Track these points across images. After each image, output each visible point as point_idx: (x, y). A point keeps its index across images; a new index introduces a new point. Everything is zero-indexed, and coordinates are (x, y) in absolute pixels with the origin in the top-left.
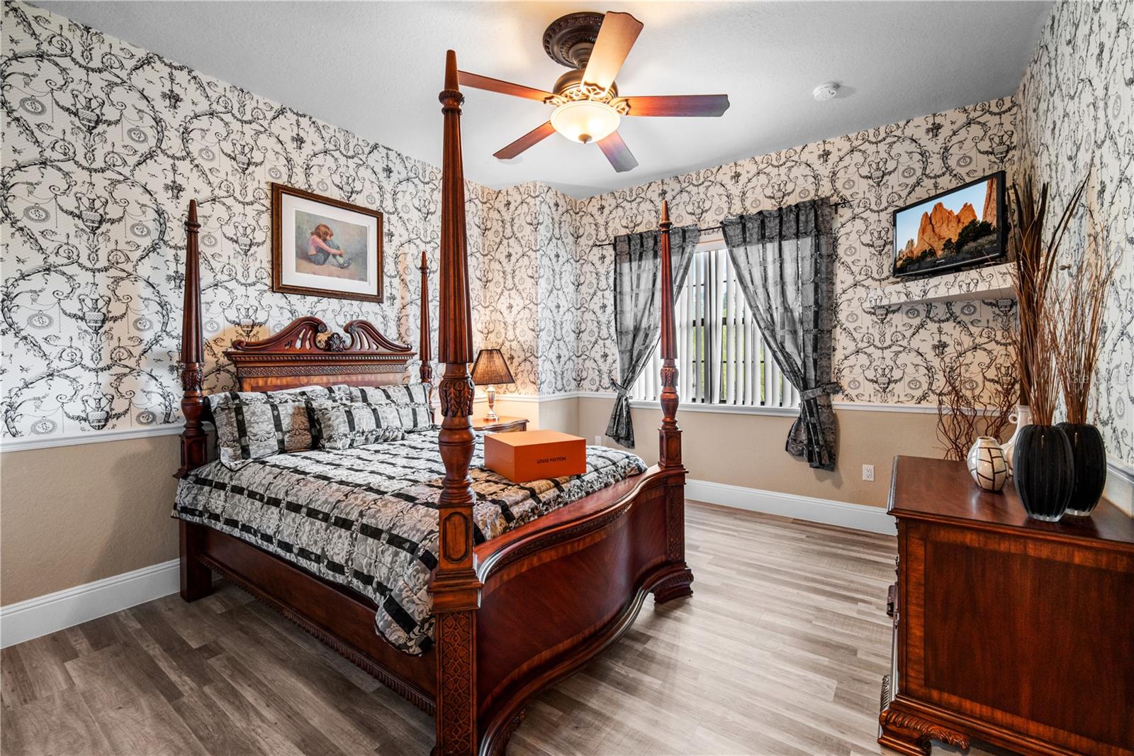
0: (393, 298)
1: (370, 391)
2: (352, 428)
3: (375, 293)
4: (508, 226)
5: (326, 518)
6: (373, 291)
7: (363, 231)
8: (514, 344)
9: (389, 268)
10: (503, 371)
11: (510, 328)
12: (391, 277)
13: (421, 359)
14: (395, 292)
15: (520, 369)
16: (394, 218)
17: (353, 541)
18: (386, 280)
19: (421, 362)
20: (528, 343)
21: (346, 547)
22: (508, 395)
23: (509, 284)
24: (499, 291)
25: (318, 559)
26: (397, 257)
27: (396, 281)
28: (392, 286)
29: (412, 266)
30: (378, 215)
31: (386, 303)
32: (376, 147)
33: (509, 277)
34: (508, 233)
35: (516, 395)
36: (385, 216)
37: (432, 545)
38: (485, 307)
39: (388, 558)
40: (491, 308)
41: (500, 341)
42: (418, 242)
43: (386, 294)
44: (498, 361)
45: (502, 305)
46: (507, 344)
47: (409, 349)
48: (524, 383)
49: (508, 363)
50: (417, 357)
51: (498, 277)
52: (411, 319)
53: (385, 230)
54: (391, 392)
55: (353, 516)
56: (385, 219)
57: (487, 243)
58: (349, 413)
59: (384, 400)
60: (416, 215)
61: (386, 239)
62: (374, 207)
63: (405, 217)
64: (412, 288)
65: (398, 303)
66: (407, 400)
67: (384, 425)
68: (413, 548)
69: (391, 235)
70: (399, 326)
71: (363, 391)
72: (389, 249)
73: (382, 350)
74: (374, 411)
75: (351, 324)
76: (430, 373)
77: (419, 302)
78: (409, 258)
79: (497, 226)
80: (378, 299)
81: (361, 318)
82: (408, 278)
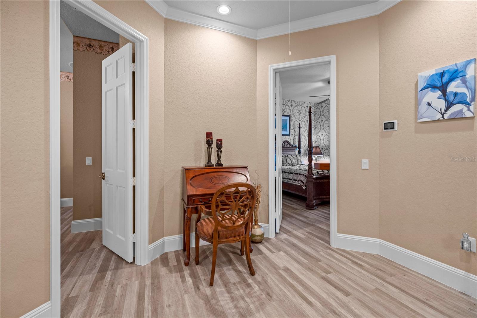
0: (292, 135)
1: (289, 155)
2: (287, 162)
3: (289, 134)
4: (322, 112)
5: (288, 173)
6: (288, 133)
7: (286, 120)
8: (323, 145)
9: (292, 128)
10: (319, 151)
11: (322, 141)
12: (292, 130)
13: (298, 149)
14: (293, 133)
15: (325, 152)
16: (293, 116)
17: (293, 175)
18: (291, 131)
19: (298, 150)
20: (327, 145)
21: (292, 176)
22: (321, 159)
23: (322, 128)
24: (319, 130)
25: (287, 179)
26: (293, 125)
27: (293, 131)
28: (292, 132)
29: (296, 127)
30: (289, 116)
31: (291, 136)
32: (289, 101)
33: (322, 126)
34: (322, 114)
35: (323, 159)
36: (291, 116)
37: (307, 174)
38: (315, 135)
39: (299, 177)
40: (316, 135)
41: (319, 144)
42: (298, 121)
43: (291, 134)
44: (318, 150)
45: (320, 134)
46: (321, 145)
47: (296, 147)
48: (326, 156)
49: (321, 150)
50: (298, 148)
51: (319, 127)
52: (296, 139)
53: (291, 119)
54: (293, 156)
55: (293, 172)
56: (291, 117)
57: (316, 118)
58: (286, 159)
59: (291, 157)
60: (298, 114)
61: (291, 121)
62: (288, 115)
63: (295, 115)
64: (296, 132)
65: (293, 136)
66: (296, 158)
67: (292, 162)
68: (303, 175)
69: (292, 120)
70: (293, 141)
71: (287, 155)
72: (292, 123)
73: (290, 147)
74: (290, 159)
75: (284, 141)
76: (300, 152)
77: (298, 135)
78: (296, 125)
79: (319, 113)
80: (289, 135)
81: (286, 140)
82: (296, 130)
